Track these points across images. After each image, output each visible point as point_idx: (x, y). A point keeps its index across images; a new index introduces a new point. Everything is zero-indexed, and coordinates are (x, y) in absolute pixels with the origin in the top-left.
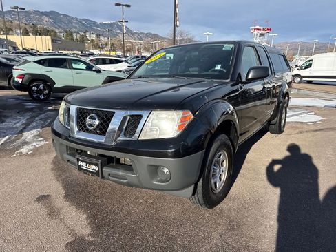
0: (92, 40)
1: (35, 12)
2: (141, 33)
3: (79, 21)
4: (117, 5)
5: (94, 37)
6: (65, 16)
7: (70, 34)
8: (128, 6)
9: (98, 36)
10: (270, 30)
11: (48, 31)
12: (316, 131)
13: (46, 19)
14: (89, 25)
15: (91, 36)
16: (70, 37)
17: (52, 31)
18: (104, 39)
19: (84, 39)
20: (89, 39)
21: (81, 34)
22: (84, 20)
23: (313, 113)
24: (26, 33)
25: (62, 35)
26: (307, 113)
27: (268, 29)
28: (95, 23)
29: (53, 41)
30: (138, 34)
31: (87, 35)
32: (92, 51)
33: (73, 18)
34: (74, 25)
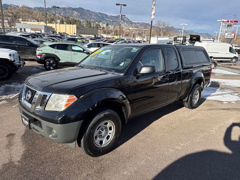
0: (103, 28)
1: (70, 8)
2: (137, 23)
3: (96, 14)
4: (117, 4)
5: (105, 25)
6: (87, 10)
7: (89, 23)
8: (125, 5)
9: (107, 25)
10: (237, 22)
11: (76, 21)
12: (224, 109)
13: (76, 13)
14: (102, 17)
15: (103, 25)
16: (89, 25)
17: (78, 21)
18: (111, 27)
19: (98, 27)
20: (102, 26)
21: (97, 23)
22: (99, 13)
23: (237, 94)
24: (62, 22)
25: (84, 24)
26: (231, 94)
27: (235, 22)
28: (106, 15)
29: (77, 28)
30: (135, 23)
31: (101, 24)
32: (102, 35)
33: (92, 12)
34: (93, 17)
